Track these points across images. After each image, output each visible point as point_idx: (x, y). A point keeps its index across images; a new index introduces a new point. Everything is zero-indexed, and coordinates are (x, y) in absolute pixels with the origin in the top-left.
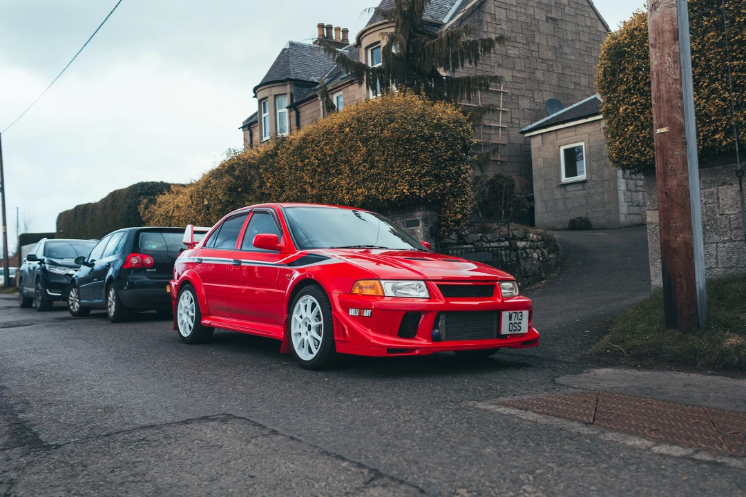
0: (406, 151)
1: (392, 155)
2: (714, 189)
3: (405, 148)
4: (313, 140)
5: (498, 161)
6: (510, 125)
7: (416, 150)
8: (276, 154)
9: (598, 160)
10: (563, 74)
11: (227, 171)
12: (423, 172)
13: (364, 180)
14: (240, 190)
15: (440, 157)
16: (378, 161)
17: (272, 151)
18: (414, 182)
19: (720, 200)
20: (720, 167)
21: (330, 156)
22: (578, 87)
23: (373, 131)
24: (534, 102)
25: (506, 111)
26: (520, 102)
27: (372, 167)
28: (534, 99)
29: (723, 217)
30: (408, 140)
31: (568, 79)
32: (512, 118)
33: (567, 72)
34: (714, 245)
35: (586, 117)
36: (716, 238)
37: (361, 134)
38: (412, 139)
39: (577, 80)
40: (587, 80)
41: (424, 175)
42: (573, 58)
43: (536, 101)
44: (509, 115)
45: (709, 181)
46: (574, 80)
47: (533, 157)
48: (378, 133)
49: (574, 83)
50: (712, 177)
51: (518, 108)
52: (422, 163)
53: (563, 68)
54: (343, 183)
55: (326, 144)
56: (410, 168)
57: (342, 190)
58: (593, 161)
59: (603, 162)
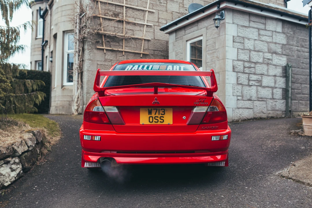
5: (140, 54)
6: (157, 24)
24: (183, 7)
25: (153, 12)
26: (169, 6)
28: (183, 5)
32: (159, 18)
43: (185, 6)
44: (156, 15)
47: (170, 52)
51: (166, 11)
58: (208, 54)
59: (215, 55)
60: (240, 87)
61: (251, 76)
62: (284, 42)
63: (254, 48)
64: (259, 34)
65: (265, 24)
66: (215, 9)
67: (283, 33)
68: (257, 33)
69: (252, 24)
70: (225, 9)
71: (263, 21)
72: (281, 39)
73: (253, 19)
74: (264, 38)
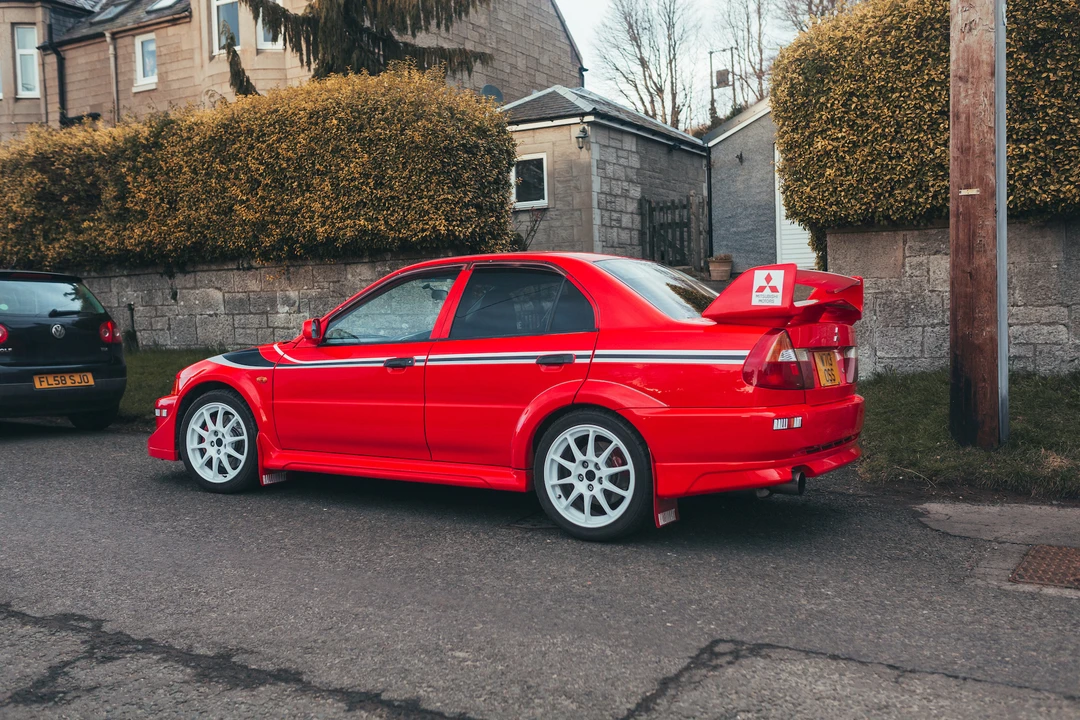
0: (444, 167)
1: (421, 171)
2: (923, 259)
3: (442, 162)
4: (250, 132)
7: (455, 164)
8: (158, 145)
9: (566, 181)
10: (497, 50)
11: (32, 165)
12: (466, 200)
13: (362, 204)
14: (65, 199)
15: (483, 177)
16: (391, 178)
17: (147, 139)
18: (453, 215)
19: (931, 273)
20: (934, 232)
21: (289, 159)
22: (514, 71)
23: (384, 129)
27: (379, 185)
29: (934, 294)
30: (448, 150)
31: (503, 58)
33: (503, 47)
34: (920, 329)
35: (552, 119)
36: (923, 320)
37: (360, 131)
38: (452, 149)
39: (512, 60)
40: (524, 62)
41: (466, 206)
42: (509, 28)
45: (918, 248)
46: (510, 61)
48: (396, 135)
49: (511, 64)
50: (922, 242)
52: (465, 186)
53: (498, 42)
54: (317, 206)
55: (279, 140)
56: (448, 193)
57: (312, 218)
58: (558, 181)
59: (572, 184)
60: (603, 229)
61: (613, 213)
62: (638, 166)
63: (614, 175)
64: (618, 156)
65: (621, 141)
66: (577, 120)
67: (637, 152)
68: (615, 155)
69: (612, 143)
70: (589, 123)
71: (619, 137)
72: (635, 161)
73: (613, 135)
74: (622, 161)
